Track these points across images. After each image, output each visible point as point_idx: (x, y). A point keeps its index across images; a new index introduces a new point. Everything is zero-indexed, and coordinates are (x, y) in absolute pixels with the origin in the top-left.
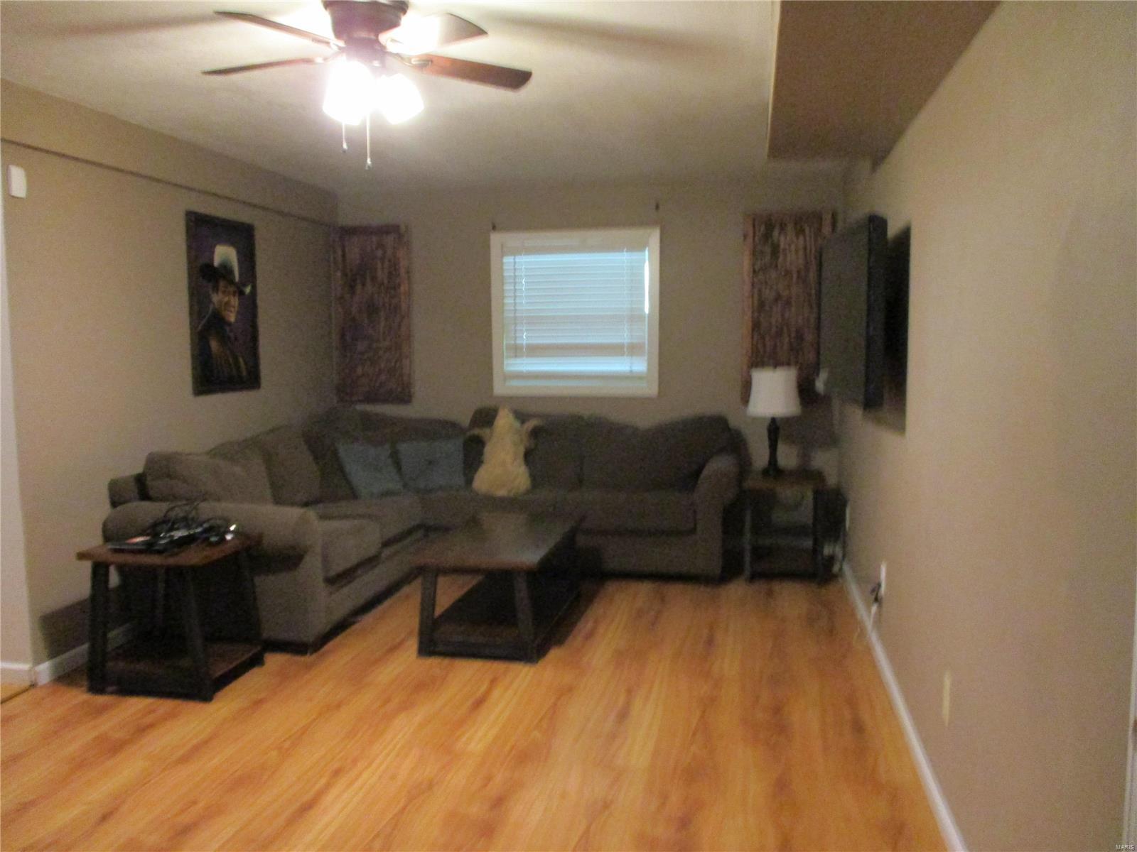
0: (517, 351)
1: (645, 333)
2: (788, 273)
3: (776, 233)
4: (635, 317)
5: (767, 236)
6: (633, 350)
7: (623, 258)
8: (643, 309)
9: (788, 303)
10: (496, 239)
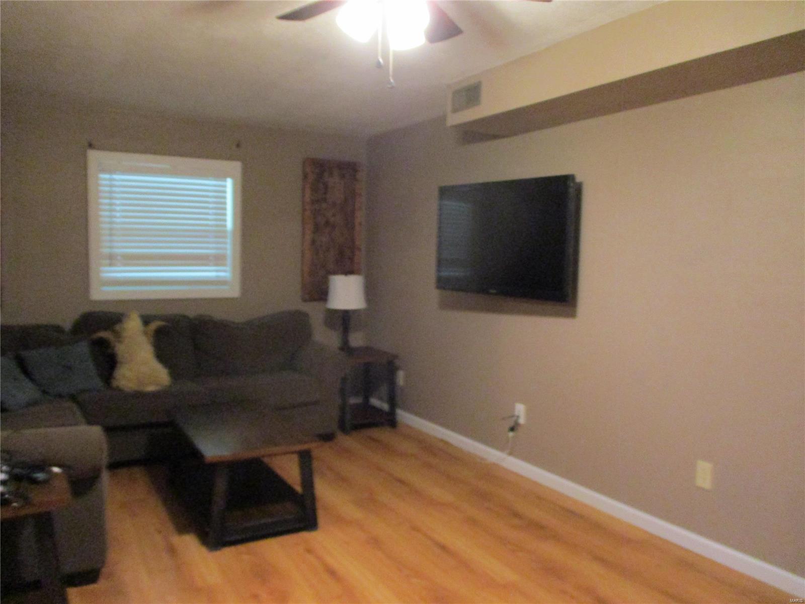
0: (112, 259)
1: (229, 247)
2: (334, 204)
3: (326, 174)
4: (220, 233)
5: (320, 176)
6: (218, 260)
7: (210, 183)
8: (225, 226)
9: (334, 227)
10: (94, 156)
